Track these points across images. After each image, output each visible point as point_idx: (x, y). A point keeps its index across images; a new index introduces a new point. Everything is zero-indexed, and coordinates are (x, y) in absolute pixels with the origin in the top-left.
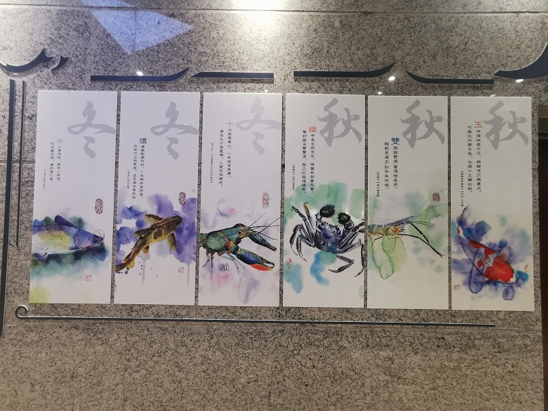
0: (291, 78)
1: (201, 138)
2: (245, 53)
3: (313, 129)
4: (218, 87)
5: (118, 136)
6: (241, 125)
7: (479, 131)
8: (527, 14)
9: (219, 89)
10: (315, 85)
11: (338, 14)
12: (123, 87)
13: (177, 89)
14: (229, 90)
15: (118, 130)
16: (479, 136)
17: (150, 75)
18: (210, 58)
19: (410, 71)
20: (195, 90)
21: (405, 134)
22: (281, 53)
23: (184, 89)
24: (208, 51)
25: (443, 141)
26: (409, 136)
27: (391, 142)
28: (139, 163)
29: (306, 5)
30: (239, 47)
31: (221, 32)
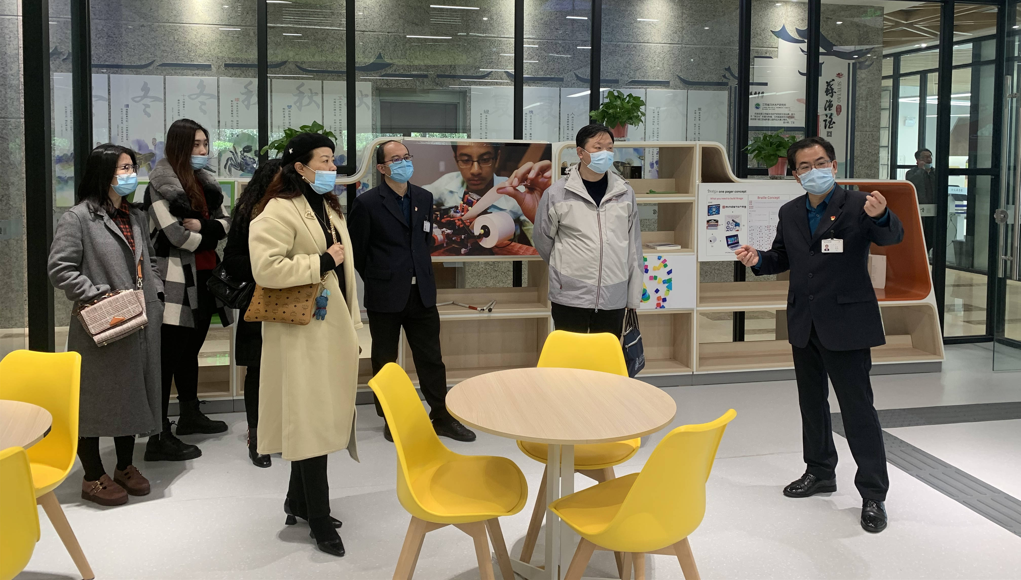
0: (223, 67)
1: (165, 105)
2: (192, 51)
3: (237, 100)
4: (175, 73)
5: (109, 103)
6: (191, 97)
7: (341, 102)
8: (369, 33)
9: (176, 74)
10: (238, 72)
11: (253, 28)
12: (112, 71)
13: (148, 73)
14: (183, 75)
15: (109, 99)
16: (341, 105)
17: (130, 64)
18: (169, 54)
19: (299, 64)
20: (160, 75)
21: (295, 103)
22: (216, 51)
23: (153, 74)
24: (168, 49)
25: (319, 108)
26: (298, 104)
27: (287, 108)
28: (124, 119)
29: (231, 22)
30: (188, 47)
31: (176, 37)
